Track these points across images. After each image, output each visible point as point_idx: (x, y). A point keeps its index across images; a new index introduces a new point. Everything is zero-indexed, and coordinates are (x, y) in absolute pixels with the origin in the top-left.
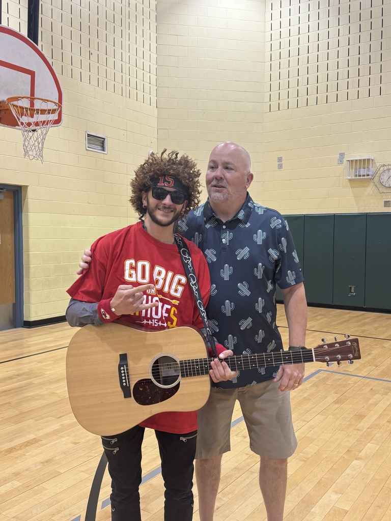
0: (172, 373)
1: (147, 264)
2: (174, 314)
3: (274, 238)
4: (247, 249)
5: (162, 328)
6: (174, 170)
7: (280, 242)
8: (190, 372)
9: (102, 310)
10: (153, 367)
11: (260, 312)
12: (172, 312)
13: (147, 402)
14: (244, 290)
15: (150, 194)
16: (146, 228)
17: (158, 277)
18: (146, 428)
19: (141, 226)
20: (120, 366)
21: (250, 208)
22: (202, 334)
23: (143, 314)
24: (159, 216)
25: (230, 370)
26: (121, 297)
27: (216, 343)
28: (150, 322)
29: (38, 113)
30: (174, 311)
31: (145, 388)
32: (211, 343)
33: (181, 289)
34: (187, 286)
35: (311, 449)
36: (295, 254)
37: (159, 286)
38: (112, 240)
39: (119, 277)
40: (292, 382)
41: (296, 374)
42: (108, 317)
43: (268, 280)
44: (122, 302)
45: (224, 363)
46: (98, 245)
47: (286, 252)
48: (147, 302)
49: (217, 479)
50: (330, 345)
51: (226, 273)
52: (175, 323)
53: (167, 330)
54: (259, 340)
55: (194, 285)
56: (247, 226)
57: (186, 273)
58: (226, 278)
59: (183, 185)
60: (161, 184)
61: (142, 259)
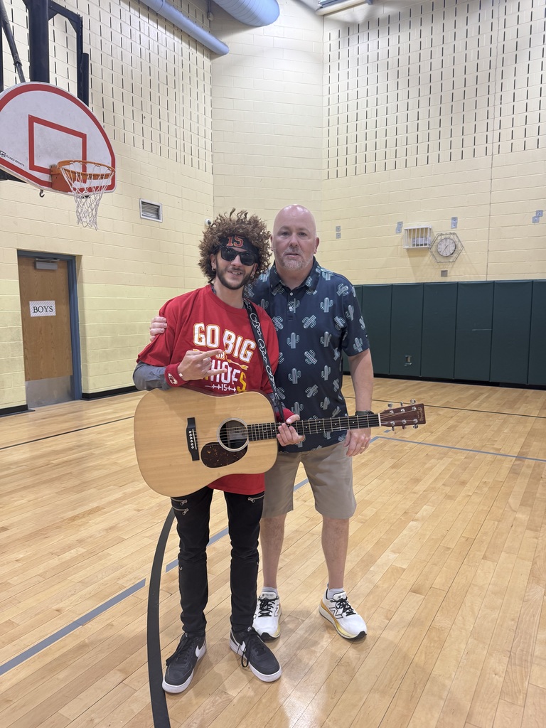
0: (239, 436)
1: (217, 329)
2: (244, 379)
3: (340, 306)
4: (314, 318)
5: (231, 393)
6: (243, 229)
7: (347, 309)
8: (258, 436)
9: (170, 375)
10: (221, 431)
11: (326, 379)
12: (242, 377)
13: (215, 464)
14: (311, 358)
15: (219, 255)
16: (215, 291)
17: (228, 342)
18: (215, 490)
19: (210, 289)
20: (188, 430)
21: (318, 274)
22: (270, 399)
23: (212, 379)
24: (229, 278)
25: (297, 434)
26: (189, 363)
27: (284, 408)
28: (219, 387)
29: (90, 178)
30: (244, 376)
31: (213, 452)
32: (279, 409)
33: (250, 354)
34: (257, 352)
35: (369, 512)
36: (361, 321)
37: (229, 351)
38: (181, 302)
39: (188, 341)
40: (359, 445)
41: (363, 438)
42: (176, 382)
43: (335, 348)
44: (190, 367)
45: (291, 427)
46: (167, 309)
47: (352, 319)
48: (216, 368)
49: (281, 539)
50: (397, 410)
51: (293, 341)
52: (244, 388)
53: (236, 395)
54: (325, 407)
55: (263, 350)
56: (314, 294)
57: (255, 339)
58: (293, 346)
59: (253, 246)
60: (229, 245)
61: (212, 323)
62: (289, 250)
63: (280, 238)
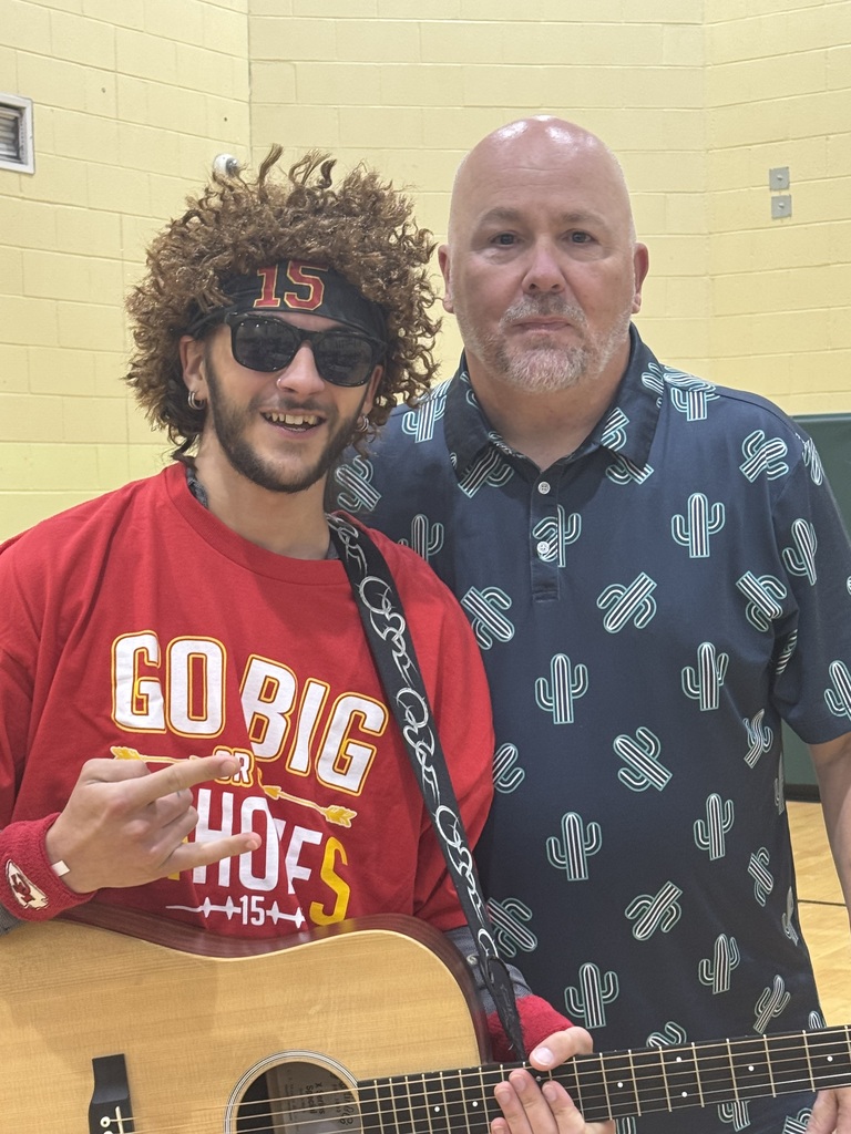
1: (214, 654)
2: (338, 869)
3: (758, 525)
4: (645, 584)
5: (282, 935)
7: (785, 538)
8: (407, 1128)
9: (13, 868)
10: (244, 1111)
11: (717, 852)
12: (329, 859)
14: (642, 764)
15: (222, 347)
16: (203, 493)
17: (263, 708)
19: (180, 485)
20: (95, 1113)
21: (651, 396)
23: (200, 875)
24: (267, 447)
26: (94, 814)
28: (230, 909)
30: (337, 853)
32: (498, 998)
33: (361, 755)
34: (391, 746)
37: (268, 748)
39: (87, 712)
42: (37, 898)
43: (749, 714)
47: (814, 580)
51: (561, 690)
52: (341, 909)
53: (305, 944)
54: (720, 981)
55: (422, 735)
56: (641, 479)
57: (382, 686)
58: (563, 713)
59: (365, 302)
60: (267, 302)
61: (192, 630)
62: (524, 309)
63: (482, 261)
